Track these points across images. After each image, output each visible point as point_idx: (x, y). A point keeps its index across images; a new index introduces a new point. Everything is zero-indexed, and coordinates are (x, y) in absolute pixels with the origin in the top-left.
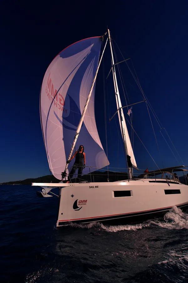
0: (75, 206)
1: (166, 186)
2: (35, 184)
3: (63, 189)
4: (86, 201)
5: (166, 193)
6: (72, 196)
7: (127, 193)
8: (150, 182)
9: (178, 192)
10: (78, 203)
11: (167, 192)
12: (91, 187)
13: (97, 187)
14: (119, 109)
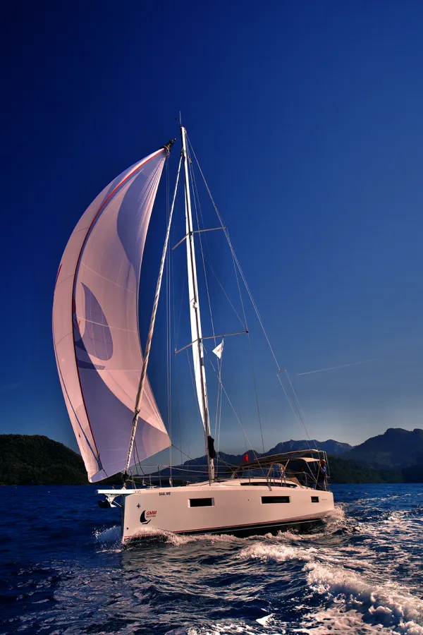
0: (143, 519)
1: (265, 491)
2: (100, 491)
3: (127, 498)
4: (155, 513)
5: (263, 502)
6: (139, 506)
7: (206, 502)
8: (242, 484)
9: (285, 500)
10: (146, 515)
11: (266, 500)
12: (161, 494)
13: (168, 493)
14: (199, 340)
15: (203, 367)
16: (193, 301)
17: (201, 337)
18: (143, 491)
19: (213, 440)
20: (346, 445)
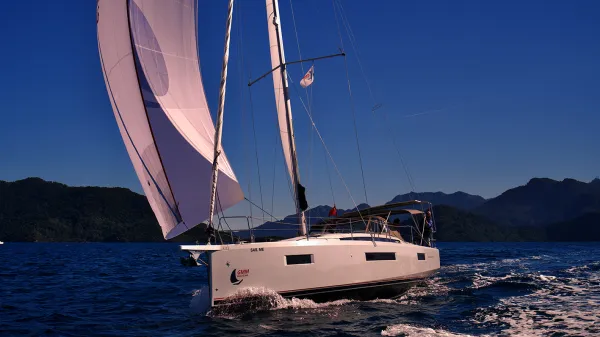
0: (233, 279)
1: (369, 246)
4: (247, 271)
6: (228, 264)
8: (341, 239)
9: (391, 256)
10: (237, 274)
11: (370, 256)
12: (252, 250)
13: (262, 249)
14: (282, 66)
15: (289, 101)
16: (273, 15)
17: (284, 62)
18: (232, 246)
19: (303, 189)
20: (479, 198)
